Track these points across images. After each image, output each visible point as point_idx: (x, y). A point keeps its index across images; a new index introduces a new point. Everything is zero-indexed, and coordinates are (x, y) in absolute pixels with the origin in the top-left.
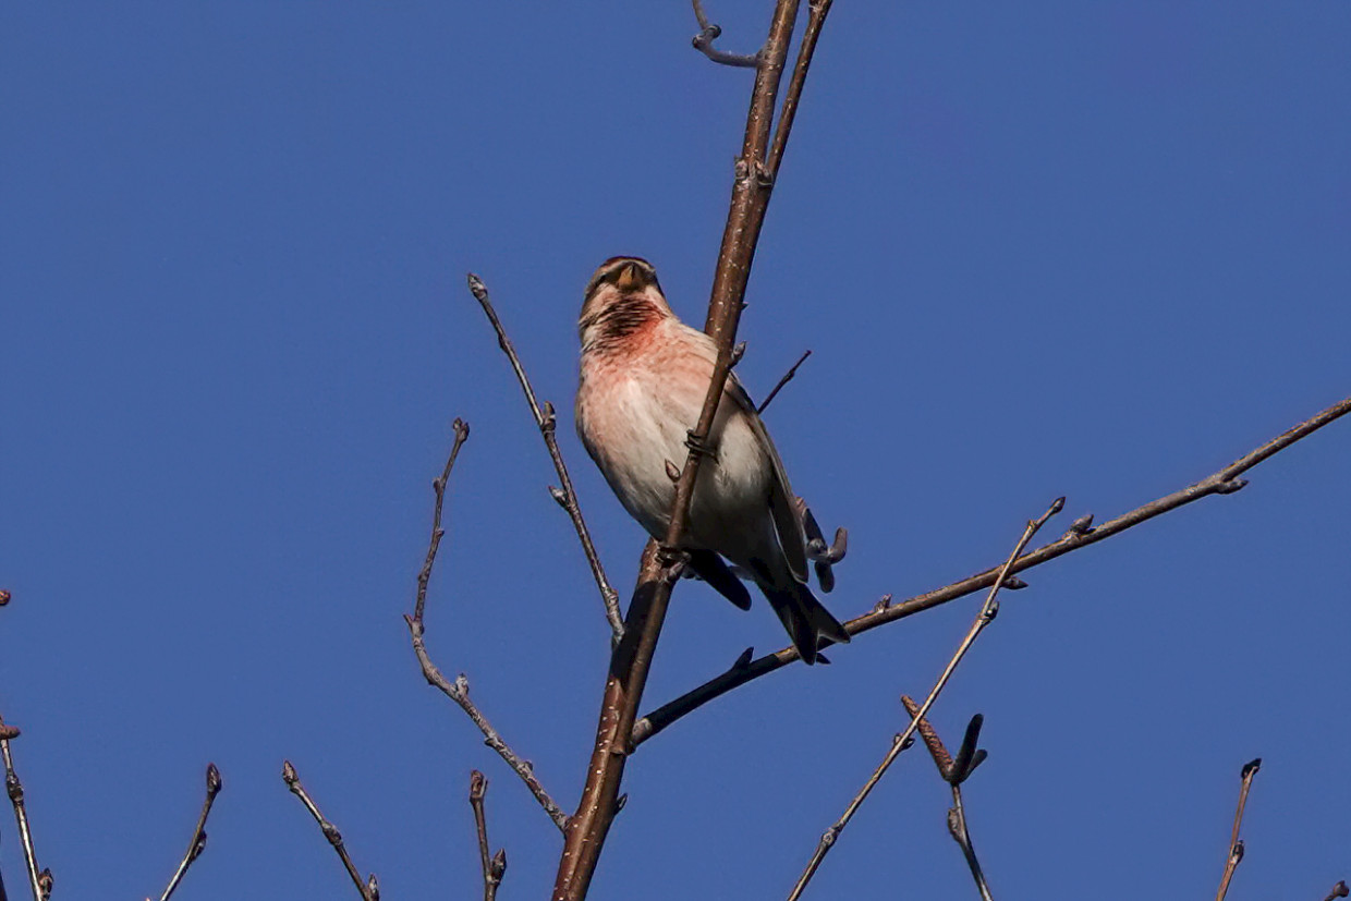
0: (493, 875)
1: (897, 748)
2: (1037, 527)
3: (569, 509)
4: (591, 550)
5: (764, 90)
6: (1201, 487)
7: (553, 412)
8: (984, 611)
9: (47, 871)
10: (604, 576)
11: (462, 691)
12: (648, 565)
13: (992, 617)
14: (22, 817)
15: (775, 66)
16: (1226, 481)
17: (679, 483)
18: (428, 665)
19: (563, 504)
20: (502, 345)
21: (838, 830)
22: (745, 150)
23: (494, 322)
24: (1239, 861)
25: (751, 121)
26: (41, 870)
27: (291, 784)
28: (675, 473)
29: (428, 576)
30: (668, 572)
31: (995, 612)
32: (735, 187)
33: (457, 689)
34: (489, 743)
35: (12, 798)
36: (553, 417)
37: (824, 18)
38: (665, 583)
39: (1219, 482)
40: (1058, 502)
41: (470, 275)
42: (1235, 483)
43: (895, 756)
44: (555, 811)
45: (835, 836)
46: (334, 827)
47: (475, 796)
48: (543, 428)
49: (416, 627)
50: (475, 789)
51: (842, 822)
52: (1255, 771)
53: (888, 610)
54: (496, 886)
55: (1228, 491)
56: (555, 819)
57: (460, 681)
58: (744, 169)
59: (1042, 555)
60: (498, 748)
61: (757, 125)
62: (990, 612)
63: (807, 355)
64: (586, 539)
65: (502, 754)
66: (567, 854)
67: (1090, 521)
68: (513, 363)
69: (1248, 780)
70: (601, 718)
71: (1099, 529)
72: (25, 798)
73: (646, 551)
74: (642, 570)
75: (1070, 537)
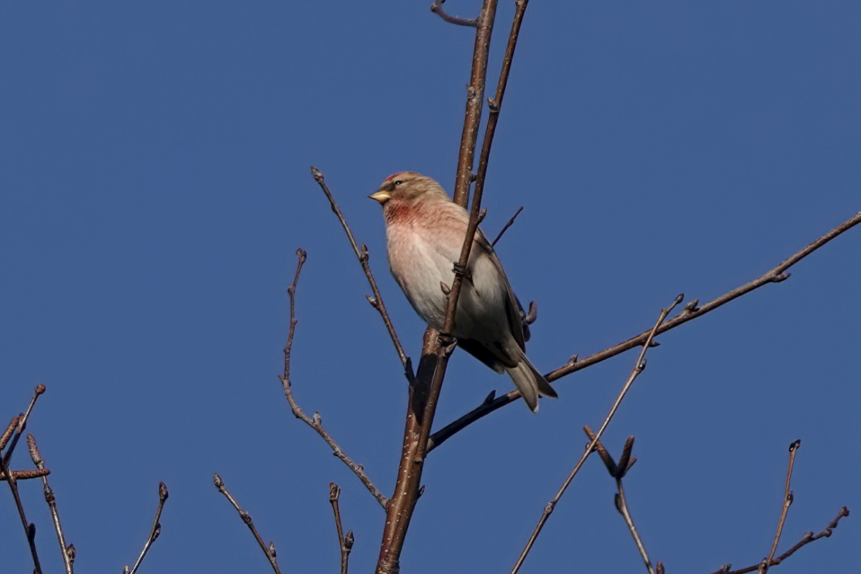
0: (346, 546)
1: (588, 452)
2: (668, 313)
3: (379, 309)
4: (393, 334)
5: (482, 42)
6: (762, 279)
7: (366, 250)
8: (637, 366)
9: (71, 546)
10: (402, 349)
11: (317, 422)
12: (428, 341)
13: (643, 368)
14: (55, 513)
15: (488, 27)
16: (777, 275)
17: (450, 295)
18: (295, 406)
19: (375, 306)
20: (334, 210)
21: (554, 503)
22: (472, 80)
23: (328, 195)
24: (790, 504)
25: (474, 61)
26: (68, 546)
27: (219, 487)
28: (446, 290)
29: (290, 349)
30: (445, 350)
31: (644, 366)
32: (467, 103)
33: (314, 421)
34: (336, 454)
35: (48, 501)
36: (367, 253)
37: (525, 8)
38: (444, 357)
39: (773, 276)
40: (680, 297)
41: (312, 168)
42: (783, 276)
43: (587, 456)
44: (380, 495)
45: (552, 508)
46: (247, 513)
47: (332, 499)
48: (362, 260)
49: (286, 382)
50: (333, 494)
51: (556, 499)
52: (798, 447)
53: (576, 364)
54: (349, 552)
55: (779, 281)
56: (380, 501)
57: (316, 416)
58: (473, 92)
59: (668, 325)
60: (341, 457)
61: (479, 64)
62: (641, 366)
63: (520, 210)
64: (390, 327)
65: (344, 461)
66: (388, 523)
67: (696, 304)
68: (341, 220)
69: (793, 453)
70: (405, 437)
71: (702, 308)
72: (56, 501)
73: (426, 333)
74: (424, 345)
75: (684, 314)
